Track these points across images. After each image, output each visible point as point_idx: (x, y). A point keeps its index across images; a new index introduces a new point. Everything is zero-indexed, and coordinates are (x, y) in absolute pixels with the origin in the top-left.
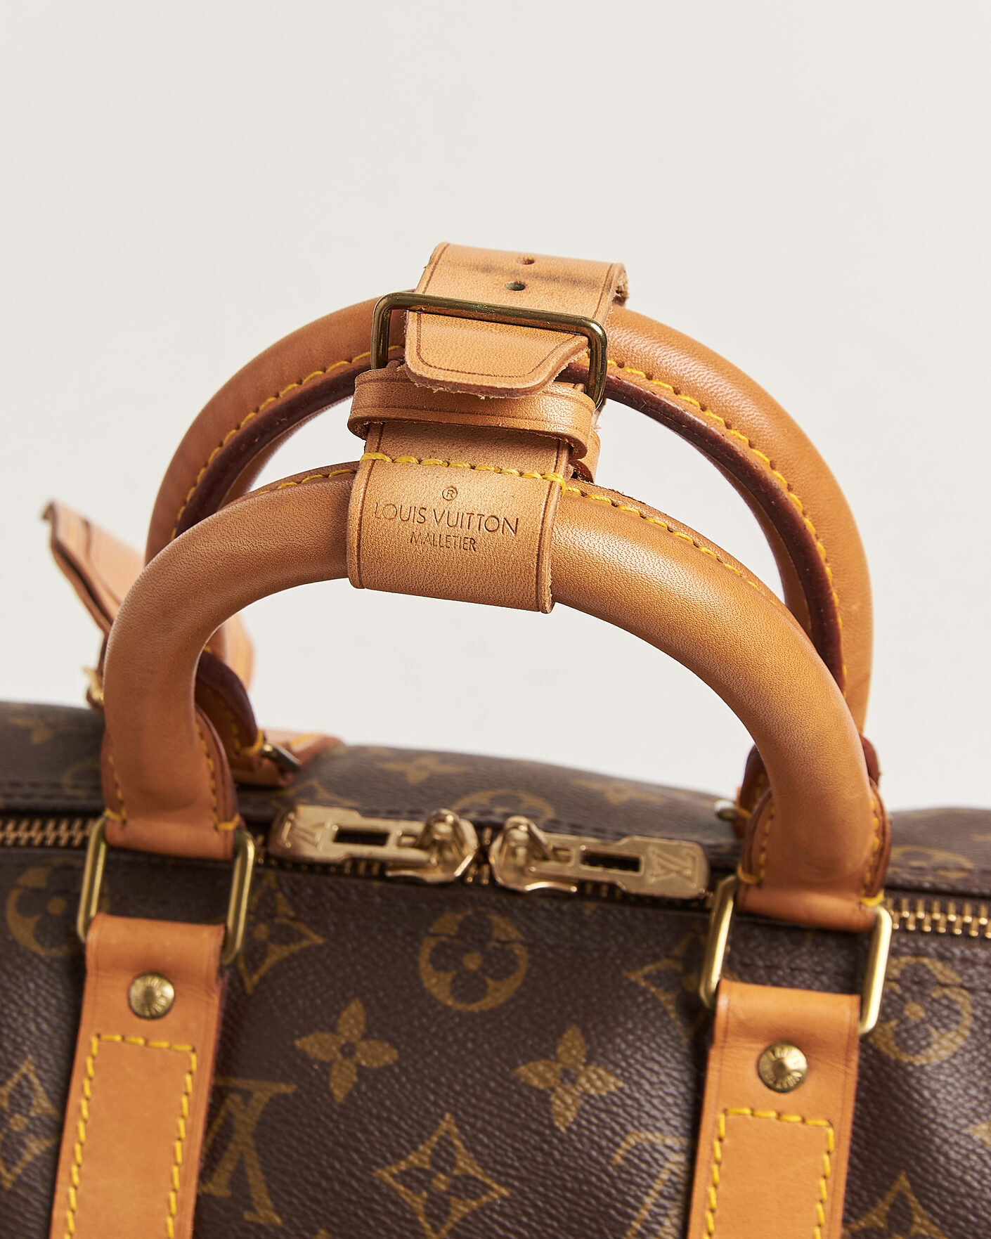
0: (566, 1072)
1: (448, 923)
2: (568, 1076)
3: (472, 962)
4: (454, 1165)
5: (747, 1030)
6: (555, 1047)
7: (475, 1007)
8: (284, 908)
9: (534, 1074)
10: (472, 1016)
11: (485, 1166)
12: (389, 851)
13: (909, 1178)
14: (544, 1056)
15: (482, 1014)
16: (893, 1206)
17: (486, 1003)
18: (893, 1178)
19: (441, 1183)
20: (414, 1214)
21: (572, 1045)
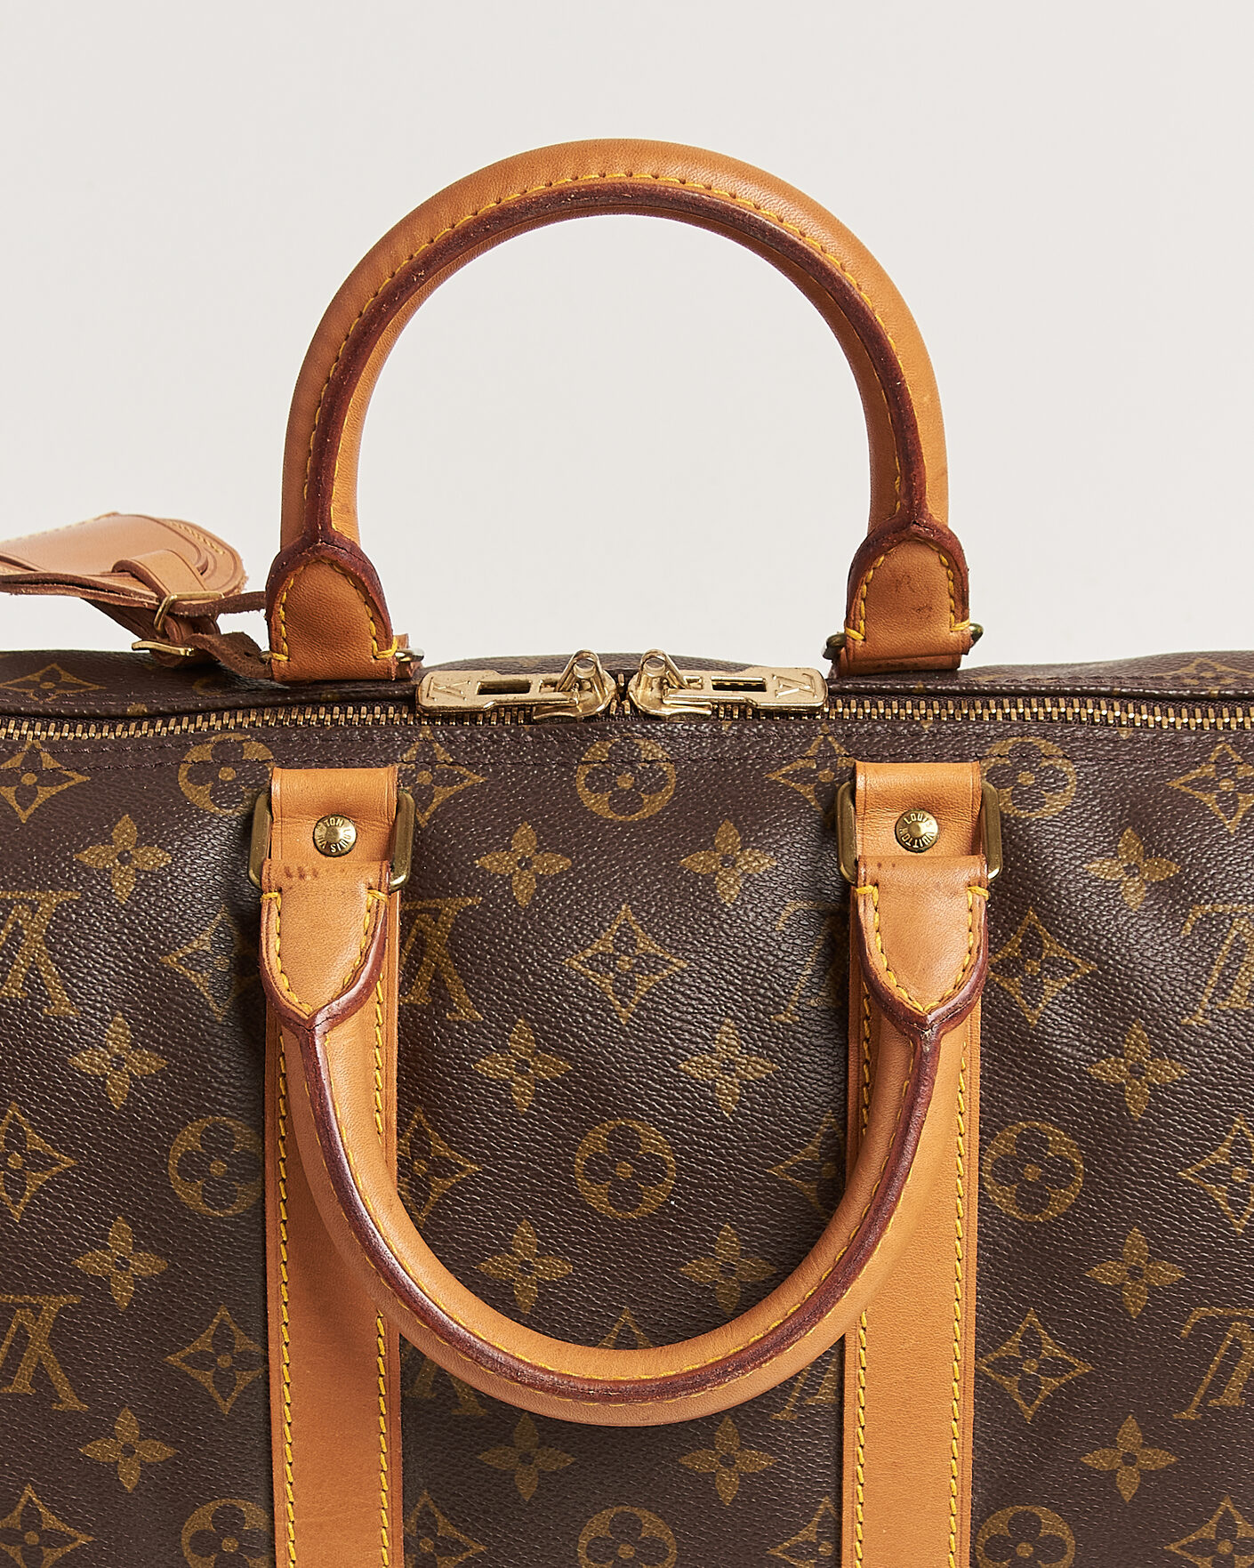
0: (726, 859)
1: (599, 751)
2: (729, 861)
3: (626, 782)
4: (635, 945)
5: (884, 800)
6: (713, 840)
7: (635, 817)
8: (442, 755)
9: (697, 862)
10: (632, 823)
11: (662, 943)
12: (534, 694)
13: (1035, 911)
14: (703, 847)
15: (641, 821)
16: (1025, 937)
17: (644, 813)
18: (1023, 914)
19: (625, 963)
20: (604, 993)
21: (728, 835)
